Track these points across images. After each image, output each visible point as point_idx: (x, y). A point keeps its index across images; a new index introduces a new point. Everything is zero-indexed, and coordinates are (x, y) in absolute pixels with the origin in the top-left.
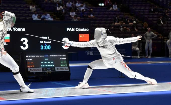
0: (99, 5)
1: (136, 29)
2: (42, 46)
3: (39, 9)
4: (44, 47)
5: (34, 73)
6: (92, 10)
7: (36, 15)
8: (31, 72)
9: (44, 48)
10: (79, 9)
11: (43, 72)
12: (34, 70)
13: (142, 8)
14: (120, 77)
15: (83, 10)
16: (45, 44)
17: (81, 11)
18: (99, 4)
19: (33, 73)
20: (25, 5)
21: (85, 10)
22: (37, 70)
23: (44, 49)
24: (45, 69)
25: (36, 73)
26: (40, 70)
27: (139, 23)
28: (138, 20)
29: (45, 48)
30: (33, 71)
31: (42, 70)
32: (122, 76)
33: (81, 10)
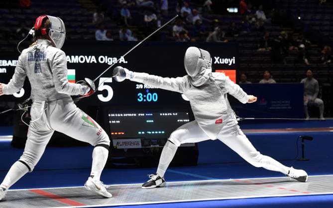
0: (228, 11)
1: (306, 61)
2: (140, 94)
3: (108, 18)
4: (145, 96)
5: (126, 151)
6: (217, 21)
7: (102, 31)
8: (119, 147)
9: (144, 98)
10: (189, 19)
11: (142, 148)
12: (125, 143)
13: (318, 17)
14: (298, 160)
15: (197, 21)
16: (147, 91)
17: (194, 23)
18: (228, 9)
19: (122, 150)
20: (79, 12)
21: (201, 22)
22: (130, 145)
23: (145, 100)
24: (146, 143)
25: (129, 150)
26: (138, 144)
27: (313, 47)
28: (309, 42)
29: (146, 98)
30: (124, 147)
31: (140, 143)
32: (303, 157)
33: (192, 22)
